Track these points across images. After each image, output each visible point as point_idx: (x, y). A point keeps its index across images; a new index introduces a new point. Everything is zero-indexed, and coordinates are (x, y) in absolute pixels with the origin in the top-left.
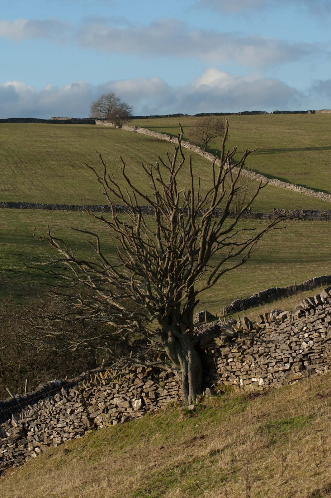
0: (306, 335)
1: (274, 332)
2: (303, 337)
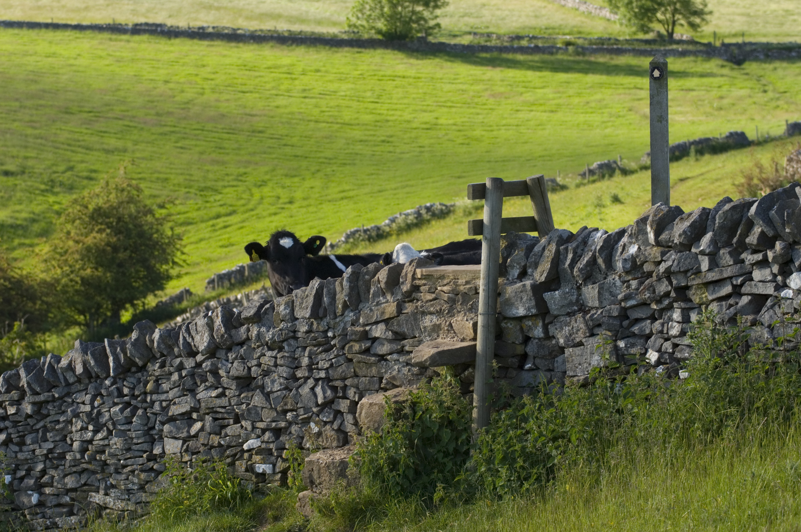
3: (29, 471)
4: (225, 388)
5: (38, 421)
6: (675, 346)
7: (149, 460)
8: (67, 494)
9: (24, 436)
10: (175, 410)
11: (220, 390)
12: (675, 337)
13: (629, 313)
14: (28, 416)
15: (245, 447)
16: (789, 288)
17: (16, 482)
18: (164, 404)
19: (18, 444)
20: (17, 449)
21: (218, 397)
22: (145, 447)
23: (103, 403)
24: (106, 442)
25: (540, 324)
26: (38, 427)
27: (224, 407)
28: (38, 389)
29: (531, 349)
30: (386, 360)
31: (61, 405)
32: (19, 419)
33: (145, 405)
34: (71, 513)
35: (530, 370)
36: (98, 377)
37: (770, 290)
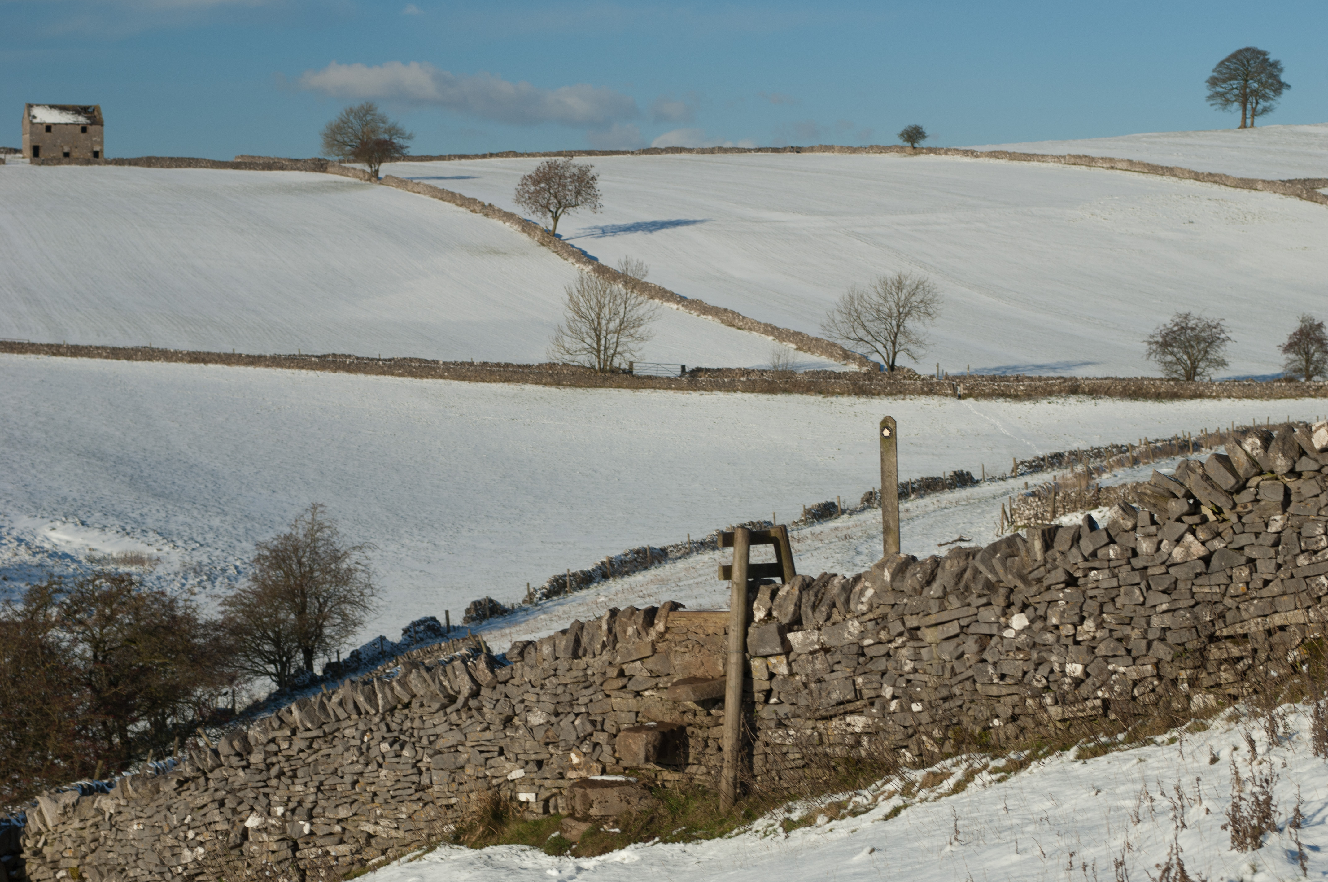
0: (191, 834)
1: (135, 822)
2: (186, 837)
3: (300, 803)
4: (489, 724)
5: (310, 755)
6: (909, 681)
7: (416, 791)
8: (338, 823)
9: (296, 770)
10: (441, 744)
11: (485, 725)
12: (909, 673)
13: (866, 650)
14: (301, 751)
15: (509, 778)
16: (1011, 628)
17: (288, 813)
18: (432, 738)
19: (290, 777)
20: (289, 781)
21: (483, 730)
22: (415, 778)
23: (373, 738)
24: (376, 774)
25: (785, 662)
26: (310, 760)
27: (489, 740)
28: (309, 725)
29: (775, 685)
30: (641, 696)
31: (333, 739)
32: (292, 753)
33: (413, 740)
34: (341, 842)
35: (776, 704)
36: (367, 713)
37: (994, 630)
